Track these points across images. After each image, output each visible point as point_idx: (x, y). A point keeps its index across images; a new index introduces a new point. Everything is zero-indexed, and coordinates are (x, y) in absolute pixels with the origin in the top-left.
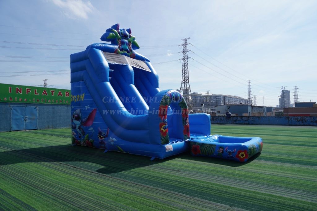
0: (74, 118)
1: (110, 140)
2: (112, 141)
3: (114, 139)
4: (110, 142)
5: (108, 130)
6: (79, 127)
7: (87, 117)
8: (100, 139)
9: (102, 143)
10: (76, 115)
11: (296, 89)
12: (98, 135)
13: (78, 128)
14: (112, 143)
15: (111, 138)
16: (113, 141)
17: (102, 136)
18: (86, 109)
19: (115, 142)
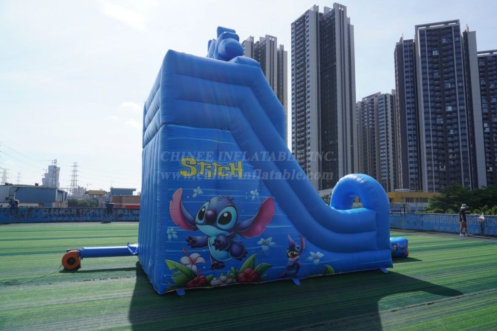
0: (201, 218)
1: (310, 258)
2: (316, 258)
3: (320, 254)
4: (312, 261)
5: (301, 239)
6: (216, 241)
7: (255, 216)
8: (290, 259)
9: (296, 265)
10: (210, 213)
11: (75, 166)
12: (288, 251)
13: (213, 245)
14: (317, 261)
15: (312, 253)
16: (318, 258)
17: (295, 253)
18: (253, 197)
19: (321, 259)
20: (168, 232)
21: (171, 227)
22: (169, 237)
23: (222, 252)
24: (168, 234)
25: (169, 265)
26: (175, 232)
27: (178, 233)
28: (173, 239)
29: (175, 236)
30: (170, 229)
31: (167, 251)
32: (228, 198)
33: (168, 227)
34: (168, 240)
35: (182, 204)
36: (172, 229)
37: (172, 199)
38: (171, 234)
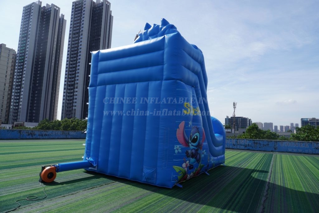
20: (175, 148)
21: (177, 145)
22: (176, 151)
23: (193, 159)
24: (175, 150)
25: (176, 169)
26: (180, 148)
27: (182, 149)
28: (178, 152)
29: (180, 151)
30: (177, 146)
31: (174, 160)
32: (197, 128)
33: (175, 145)
34: (175, 153)
35: (184, 131)
36: (178, 147)
37: (178, 127)
38: (178, 150)
